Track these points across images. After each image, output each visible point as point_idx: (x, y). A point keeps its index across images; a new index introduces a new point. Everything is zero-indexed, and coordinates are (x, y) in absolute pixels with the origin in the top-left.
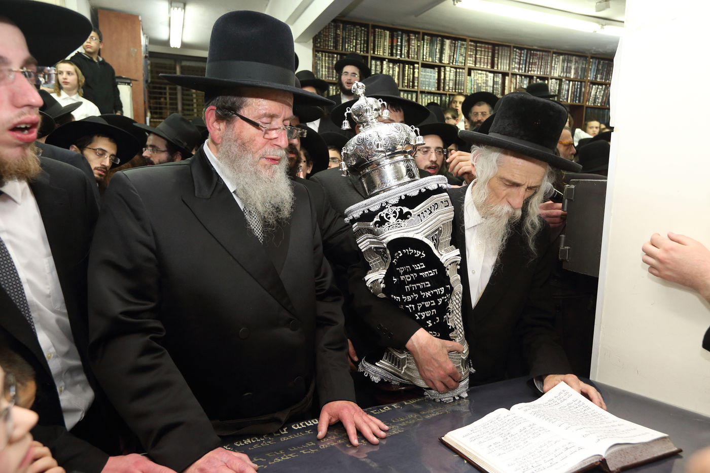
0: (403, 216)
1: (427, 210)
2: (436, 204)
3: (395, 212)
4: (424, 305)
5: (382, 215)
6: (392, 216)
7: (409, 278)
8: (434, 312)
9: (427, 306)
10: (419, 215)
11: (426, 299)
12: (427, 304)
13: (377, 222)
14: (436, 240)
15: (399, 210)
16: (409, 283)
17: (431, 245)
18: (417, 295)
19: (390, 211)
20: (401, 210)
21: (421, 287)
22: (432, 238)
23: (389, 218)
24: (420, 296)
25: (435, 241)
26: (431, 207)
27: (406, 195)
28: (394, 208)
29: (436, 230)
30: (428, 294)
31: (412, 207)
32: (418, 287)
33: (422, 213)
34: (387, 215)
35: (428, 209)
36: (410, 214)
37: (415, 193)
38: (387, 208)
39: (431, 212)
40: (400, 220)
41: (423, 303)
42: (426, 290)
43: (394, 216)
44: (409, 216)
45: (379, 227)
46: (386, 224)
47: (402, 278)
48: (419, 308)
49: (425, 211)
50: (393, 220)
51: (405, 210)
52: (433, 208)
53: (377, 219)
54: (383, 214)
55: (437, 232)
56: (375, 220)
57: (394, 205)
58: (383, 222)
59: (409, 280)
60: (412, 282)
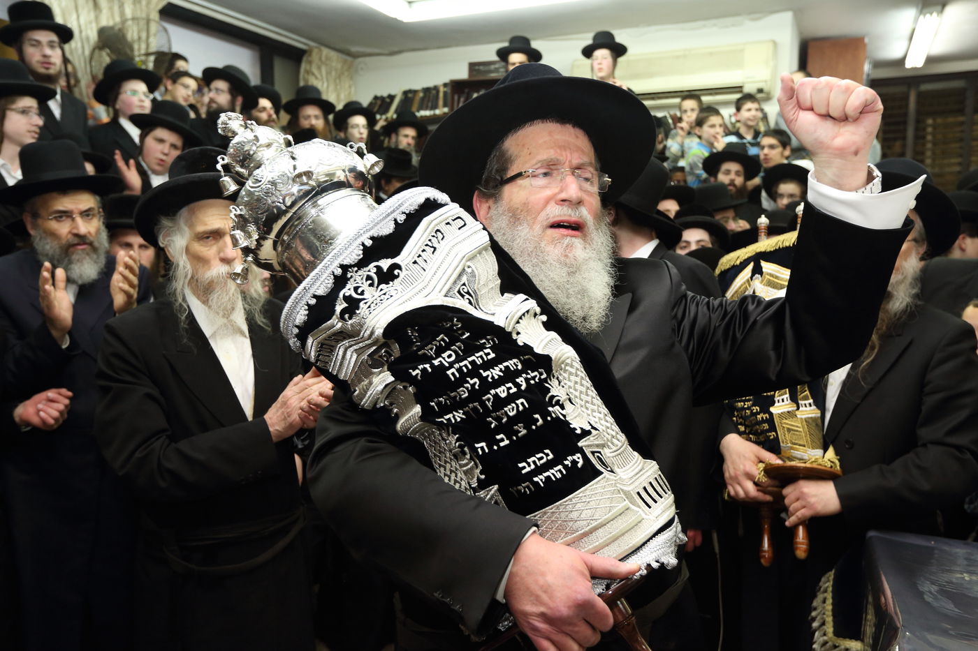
0: (387, 277)
1: (427, 248)
2: (438, 230)
3: (369, 278)
4: (496, 396)
5: (347, 294)
6: (365, 286)
7: (450, 356)
8: (522, 404)
9: (503, 395)
10: (415, 262)
11: (498, 383)
12: (502, 392)
13: (343, 312)
14: (468, 293)
15: (375, 270)
16: (451, 365)
17: (462, 304)
18: (476, 380)
19: (358, 279)
20: (379, 268)
21: (479, 361)
22: (459, 292)
23: (362, 293)
24: (483, 380)
25: (467, 296)
26: (430, 240)
27: (372, 238)
28: (364, 272)
29: (460, 275)
30: (496, 372)
31: (397, 253)
32: (473, 363)
33: (420, 256)
34: (356, 289)
35: (427, 245)
36: (397, 266)
37: (387, 229)
38: (352, 277)
39: (435, 249)
40: (383, 286)
41: (493, 392)
42: (489, 365)
43: (371, 285)
44: (396, 272)
45: (350, 318)
46: (362, 304)
47: (436, 362)
48: (489, 404)
49: (424, 251)
50: (370, 294)
51: (385, 264)
52: (434, 240)
53: (340, 306)
54: (348, 290)
55: (464, 279)
56: (339, 308)
57: (361, 264)
58: (353, 305)
59: (453, 358)
60: (459, 359)
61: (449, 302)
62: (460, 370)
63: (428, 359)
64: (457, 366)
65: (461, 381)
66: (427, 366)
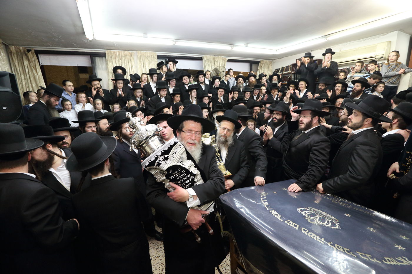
0: (166, 159)
2: (176, 149)
3: (162, 159)
4: (186, 183)
6: (162, 160)
7: (177, 175)
8: (190, 184)
10: (172, 156)
11: (186, 180)
12: (187, 182)
13: (157, 165)
14: (181, 162)
16: (178, 176)
17: (180, 164)
19: (160, 159)
21: (183, 176)
23: (161, 162)
24: (184, 180)
27: (163, 150)
28: (161, 157)
29: (180, 158)
30: (186, 178)
31: (168, 154)
32: (182, 176)
34: (160, 161)
35: (174, 152)
37: (166, 149)
39: (176, 153)
40: (165, 161)
41: (185, 182)
42: (185, 177)
43: (163, 160)
44: (168, 158)
45: (158, 166)
46: (161, 164)
47: (175, 176)
48: (184, 184)
50: (163, 162)
51: (166, 156)
52: (176, 151)
54: (158, 161)
55: (181, 159)
56: (156, 164)
57: (161, 156)
58: (159, 164)
59: (178, 175)
60: (179, 176)
61: (178, 164)
62: (179, 178)
63: (173, 175)
64: (179, 177)
65: (179, 180)
66: (173, 176)
